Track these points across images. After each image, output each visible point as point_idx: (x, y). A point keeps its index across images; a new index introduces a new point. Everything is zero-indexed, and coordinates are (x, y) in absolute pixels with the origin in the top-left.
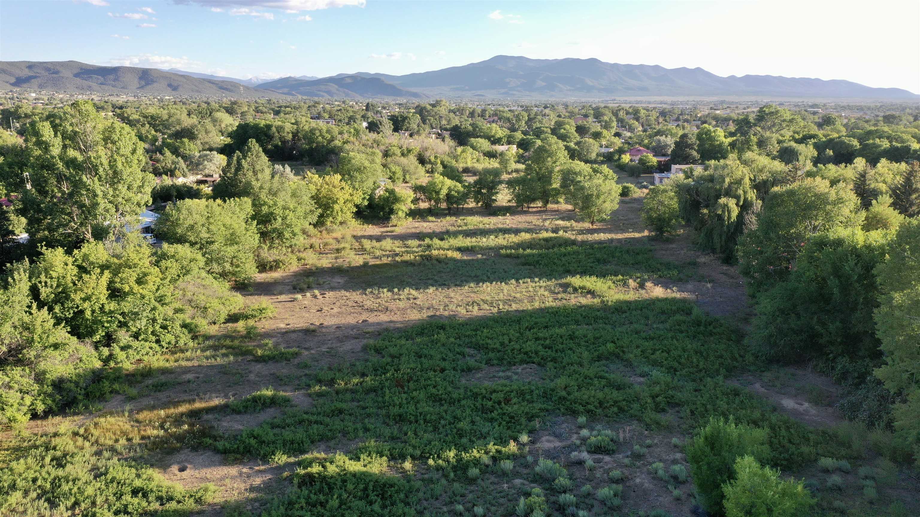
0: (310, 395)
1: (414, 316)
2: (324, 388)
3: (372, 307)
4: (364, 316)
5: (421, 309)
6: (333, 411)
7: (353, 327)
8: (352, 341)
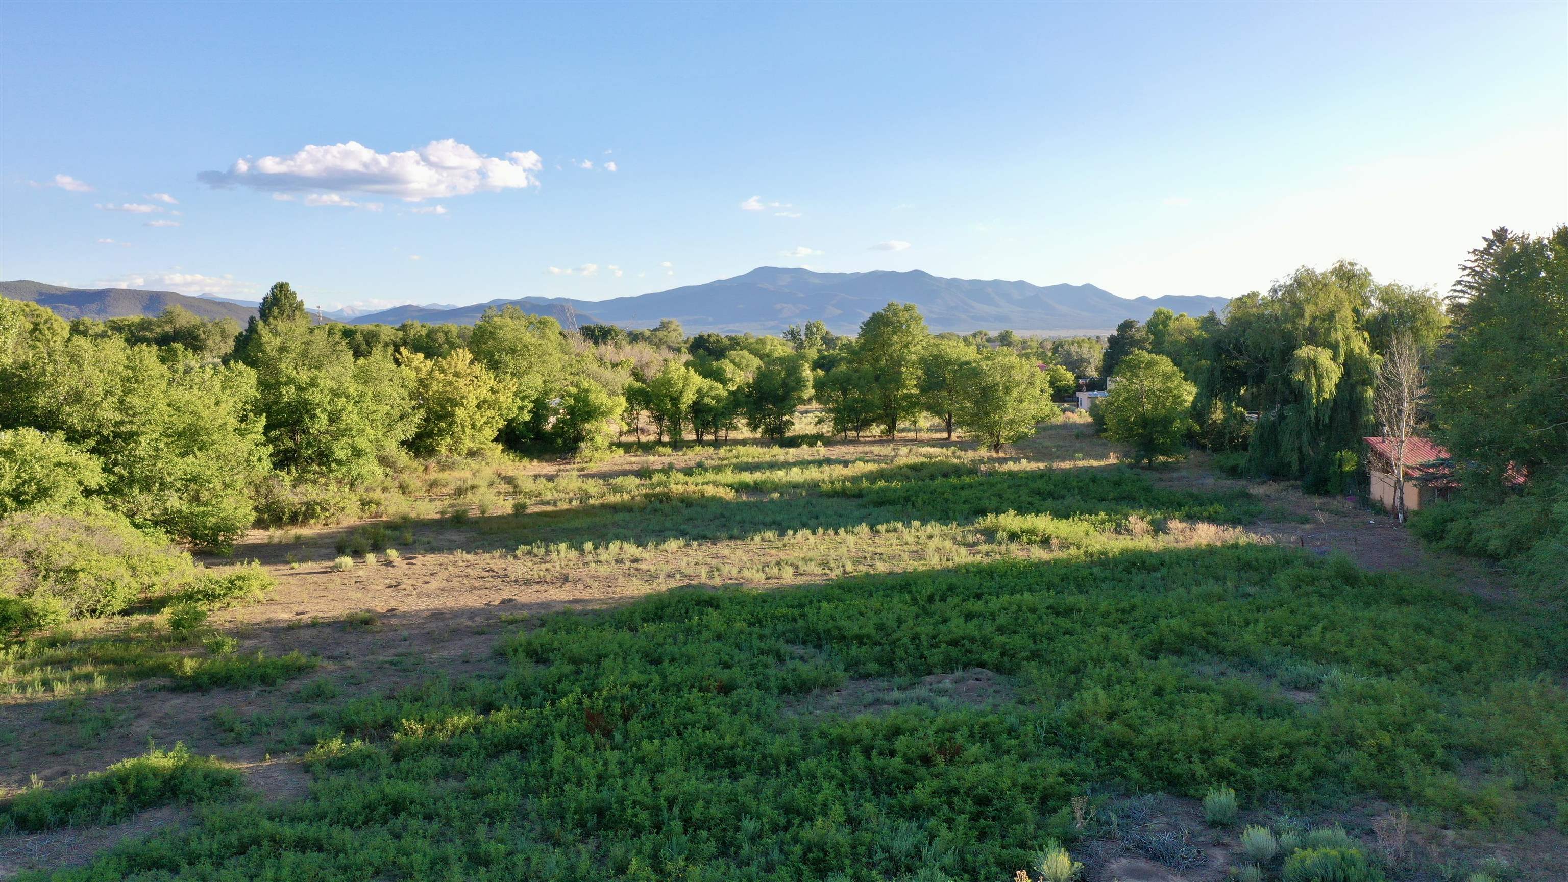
0: (307, 768)
1: (637, 589)
2: (357, 744)
3: (527, 576)
4: (507, 593)
5: (652, 577)
6: (370, 807)
7: (473, 614)
8: (467, 641)
